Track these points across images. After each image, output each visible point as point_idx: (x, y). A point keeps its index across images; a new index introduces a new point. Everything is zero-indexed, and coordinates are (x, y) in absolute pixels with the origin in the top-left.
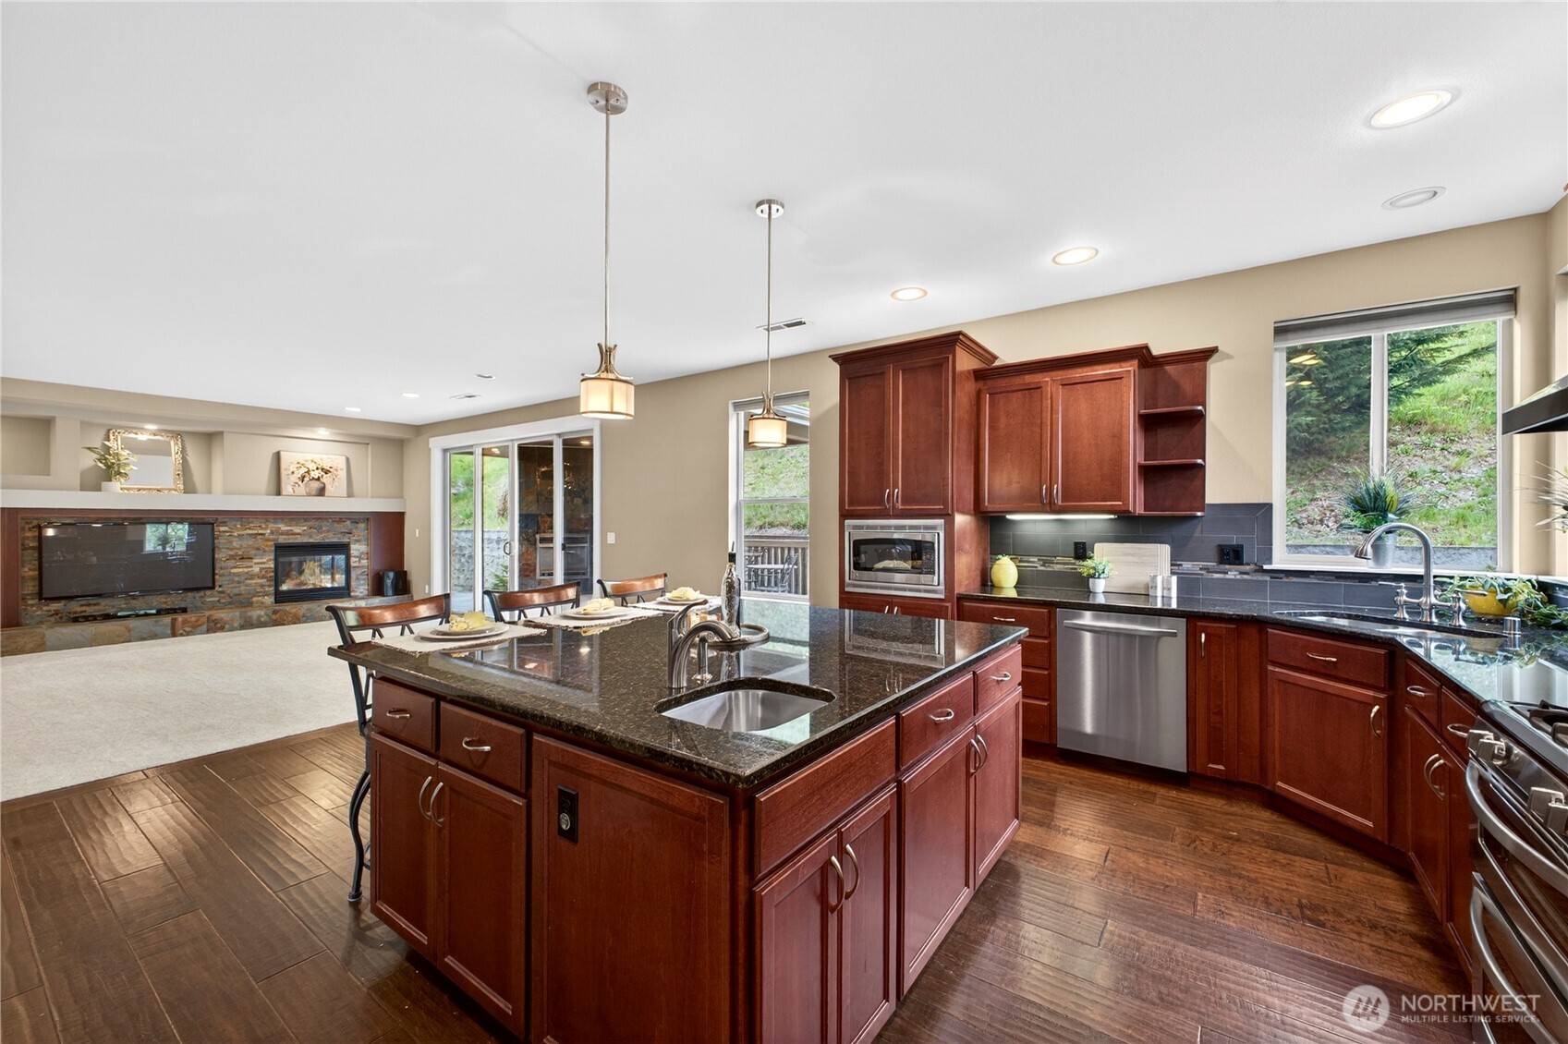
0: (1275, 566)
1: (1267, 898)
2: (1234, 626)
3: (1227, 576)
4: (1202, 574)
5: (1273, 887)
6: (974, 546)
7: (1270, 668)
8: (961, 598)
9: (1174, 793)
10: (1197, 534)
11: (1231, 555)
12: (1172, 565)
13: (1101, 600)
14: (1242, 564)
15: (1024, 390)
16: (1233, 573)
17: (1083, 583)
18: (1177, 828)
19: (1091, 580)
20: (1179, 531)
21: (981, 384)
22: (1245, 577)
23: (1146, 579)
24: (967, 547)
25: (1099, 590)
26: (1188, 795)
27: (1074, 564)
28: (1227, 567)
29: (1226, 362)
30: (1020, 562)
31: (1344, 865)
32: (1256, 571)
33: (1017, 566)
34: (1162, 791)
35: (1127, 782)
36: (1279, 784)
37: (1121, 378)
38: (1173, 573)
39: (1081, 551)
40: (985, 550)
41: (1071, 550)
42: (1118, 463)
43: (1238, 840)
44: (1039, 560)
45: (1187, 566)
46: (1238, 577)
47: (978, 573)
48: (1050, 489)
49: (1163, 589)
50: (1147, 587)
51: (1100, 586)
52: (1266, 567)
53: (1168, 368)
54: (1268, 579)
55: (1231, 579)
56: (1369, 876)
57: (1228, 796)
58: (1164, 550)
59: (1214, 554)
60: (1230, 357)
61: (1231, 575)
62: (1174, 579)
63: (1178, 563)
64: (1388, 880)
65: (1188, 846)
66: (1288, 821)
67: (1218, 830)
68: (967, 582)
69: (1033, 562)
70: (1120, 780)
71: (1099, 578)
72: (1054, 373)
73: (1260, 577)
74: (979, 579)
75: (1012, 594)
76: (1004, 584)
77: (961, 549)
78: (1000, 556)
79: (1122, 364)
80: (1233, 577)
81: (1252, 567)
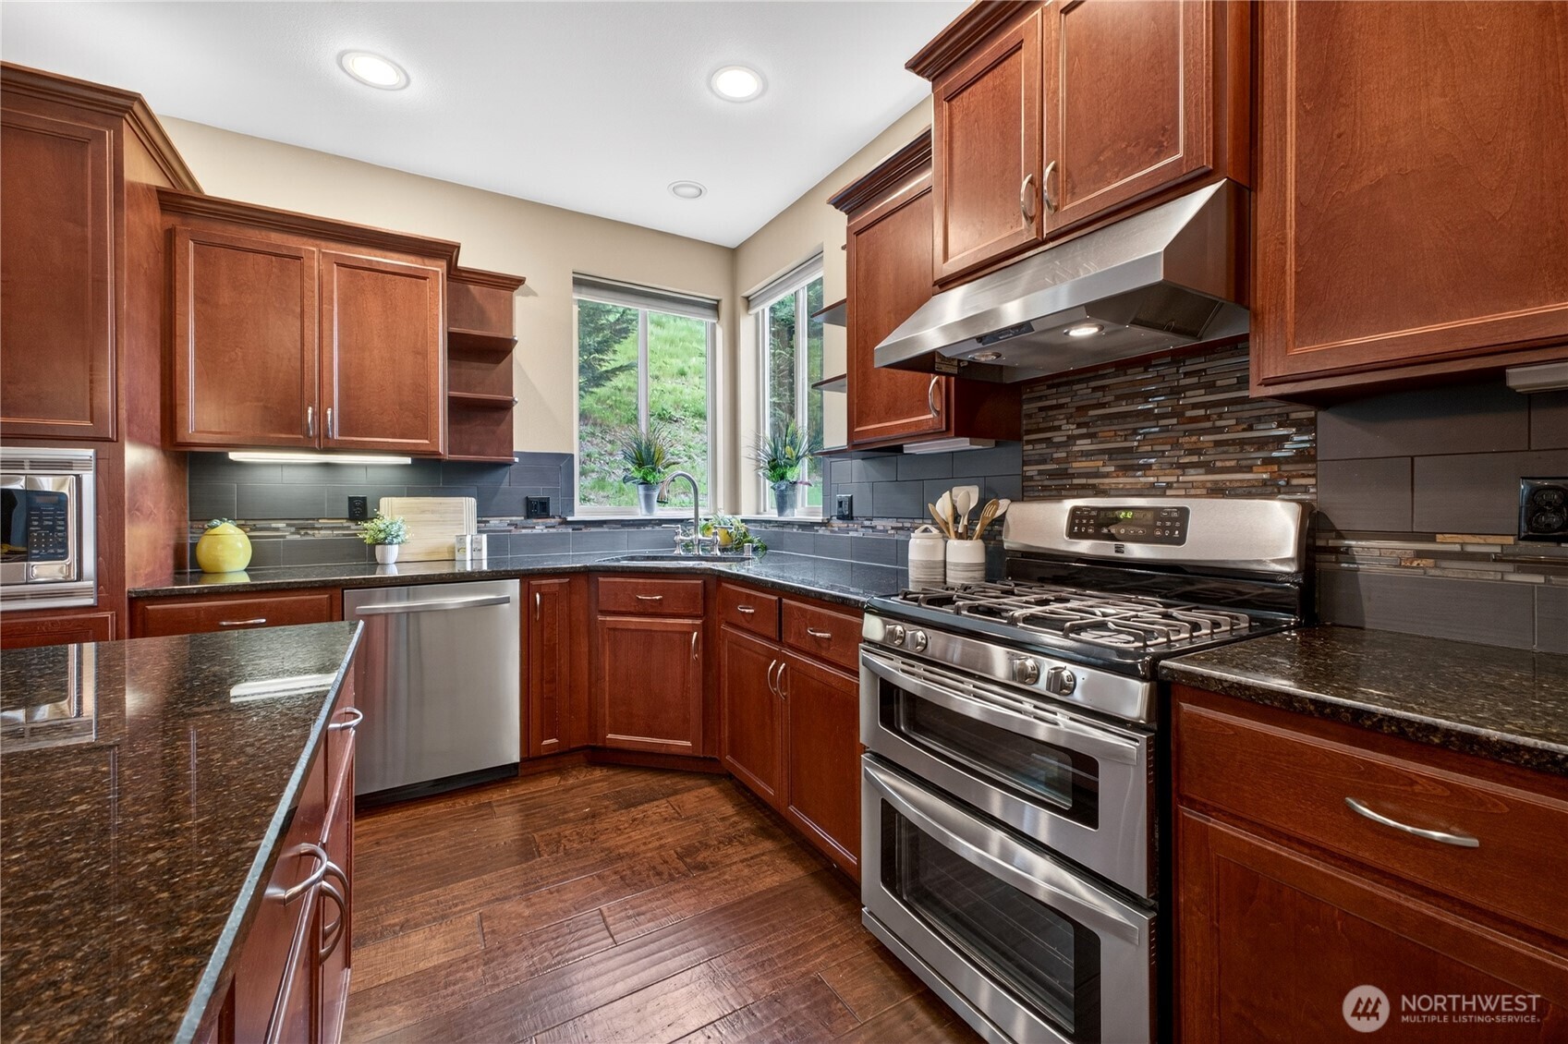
0: (577, 517)
1: (654, 868)
2: (568, 580)
3: (534, 531)
4: (510, 531)
5: (651, 850)
6: (163, 505)
7: (600, 618)
8: (137, 600)
9: (508, 792)
10: (505, 485)
11: (537, 508)
12: (478, 522)
13: (393, 571)
14: (548, 516)
15: (270, 254)
16: (540, 527)
17: (367, 553)
18: (535, 835)
19: (378, 548)
20: (487, 481)
21: (172, 220)
22: (552, 530)
23: (453, 540)
24: (148, 503)
25: (393, 561)
26: (523, 787)
27: (348, 528)
28: (535, 521)
29: (531, 298)
30: (252, 530)
31: (676, 792)
32: (560, 524)
33: (250, 537)
34: (495, 796)
35: (450, 803)
36: (609, 736)
37: (425, 278)
38: (480, 532)
39: (360, 509)
40: (181, 512)
41: (344, 509)
42: (422, 391)
43: (594, 816)
44: (288, 525)
45: (494, 522)
46: (545, 531)
47: (169, 552)
48: (320, 415)
49: (473, 550)
50: (452, 550)
51: (392, 553)
52: (569, 519)
53: (471, 287)
54: (570, 530)
55: (540, 534)
56: (695, 793)
57: (559, 771)
58: (469, 504)
59: (522, 508)
60: (535, 294)
61: (538, 529)
62: (484, 537)
63: (484, 519)
64: (707, 790)
65: (557, 852)
66: (617, 772)
67: (572, 814)
68: (149, 569)
69: (277, 529)
70: (442, 805)
71: (391, 544)
72: (323, 243)
73: (562, 530)
74: (170, 562)
75: (244, 579)
76: (227, 568)
77: (136, 508)
78: (216, 522)
79: (426, 261)
80: (540, 531)
81: (557, 520)
